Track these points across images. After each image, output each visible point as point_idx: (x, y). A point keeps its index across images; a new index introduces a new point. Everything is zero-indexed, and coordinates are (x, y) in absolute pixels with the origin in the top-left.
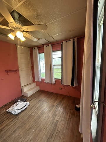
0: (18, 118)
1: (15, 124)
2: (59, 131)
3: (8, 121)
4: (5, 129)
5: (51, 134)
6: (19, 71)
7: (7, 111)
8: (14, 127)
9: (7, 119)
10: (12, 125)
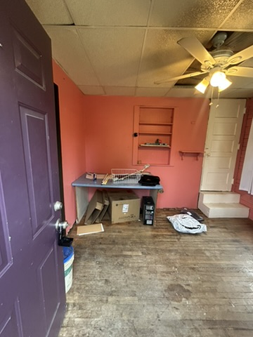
0: (180, 238)
1: (173, 243)
3: (165, 232)
4: (160, 238)
6: (203, 156)
7: (168, 217)
8: (171, 245)
9: (166, 228)
10: (169, 240)
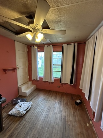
0: (25, 119)
1: (24, 126)
2: (69, 124)
3: (15, 124)
4: (15, 133)
5: (63, 129)
8: (25, 129)
9: (13, 122)
10: (21, 128)
